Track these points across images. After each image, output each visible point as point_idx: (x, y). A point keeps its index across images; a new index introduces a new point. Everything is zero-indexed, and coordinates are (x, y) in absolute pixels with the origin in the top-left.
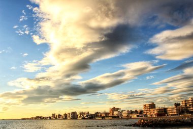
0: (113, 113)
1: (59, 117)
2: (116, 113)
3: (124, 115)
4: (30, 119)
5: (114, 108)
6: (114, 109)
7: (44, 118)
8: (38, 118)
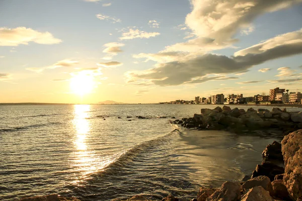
0: (275, 96)
1: (203, 102)
2: (279, 97)
3: (292, 99)
4: (169, 103)
5: (278, 88)
6: (277, 91)
7: (185, 102)
8: (178, 102)
